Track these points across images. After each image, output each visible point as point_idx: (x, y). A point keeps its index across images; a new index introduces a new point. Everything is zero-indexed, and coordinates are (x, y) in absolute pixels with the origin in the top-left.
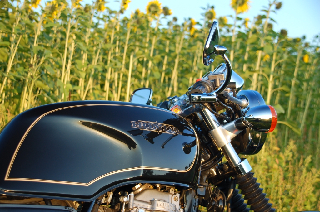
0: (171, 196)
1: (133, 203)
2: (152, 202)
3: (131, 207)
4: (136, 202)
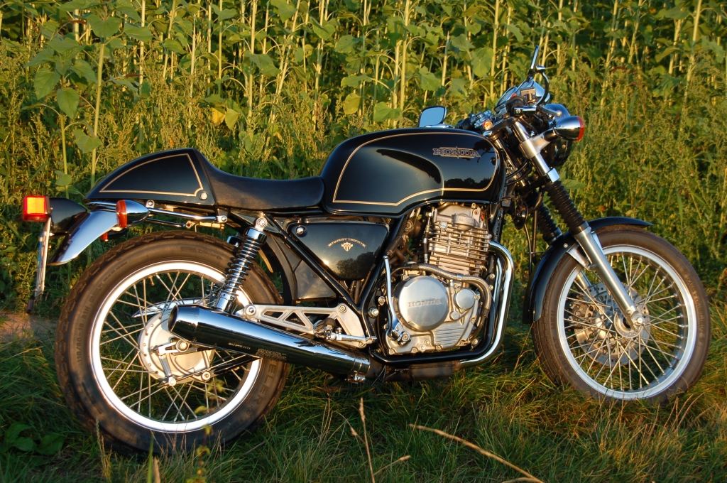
0: (472, 210)
1: (437, 218)
2: (453, 217)
3: (435, 221)
4: (439, 217)
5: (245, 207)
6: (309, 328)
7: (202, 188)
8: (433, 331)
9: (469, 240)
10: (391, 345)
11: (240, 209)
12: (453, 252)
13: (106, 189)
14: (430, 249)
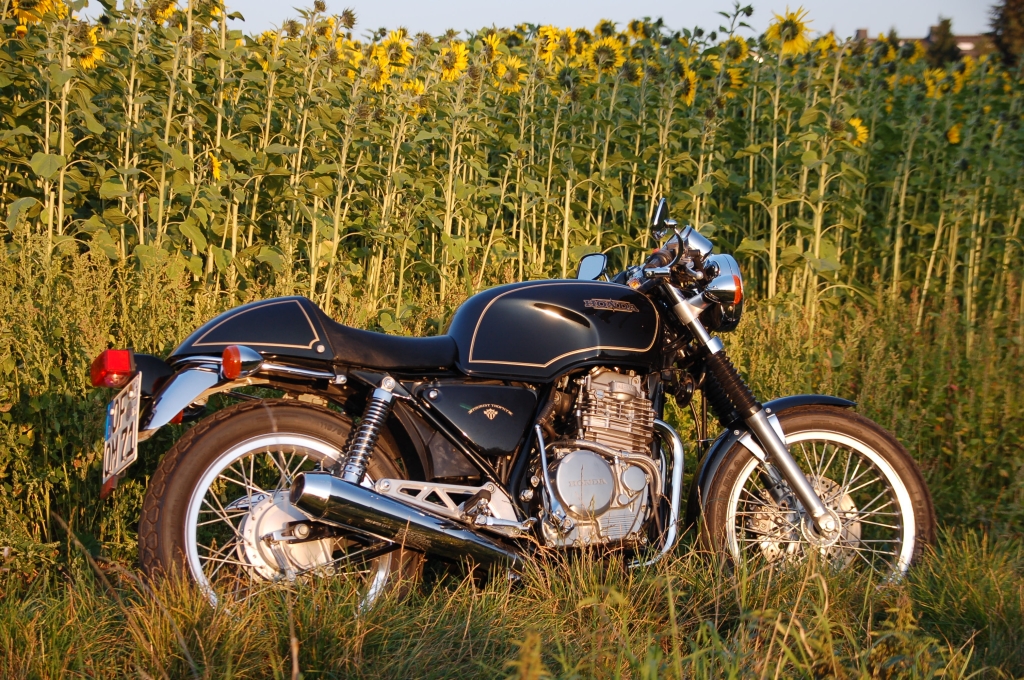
0: (631, 378)
1: (591, 386)
3: (588, 390)
4: (593, 385)
5: (369, 364)
6: (454, 510)
7: (317, 339)
8: (598, 519)
9: (631, 414)
10: (549, 535)
11: (363, 366)
12: (613, 427)
13: (200, 342)
14: (585, 423)
